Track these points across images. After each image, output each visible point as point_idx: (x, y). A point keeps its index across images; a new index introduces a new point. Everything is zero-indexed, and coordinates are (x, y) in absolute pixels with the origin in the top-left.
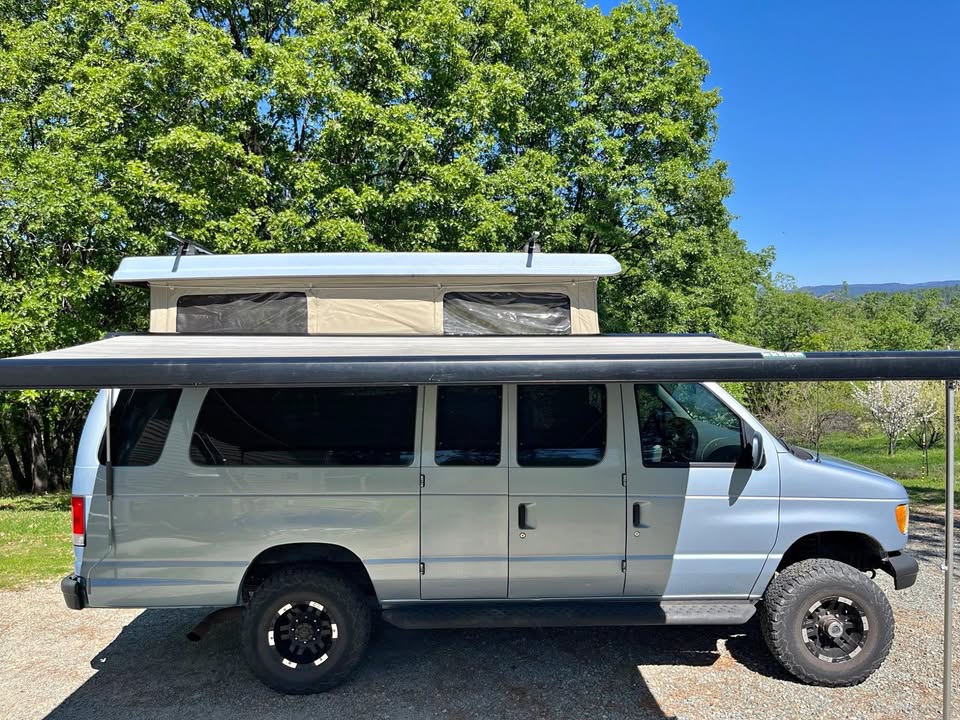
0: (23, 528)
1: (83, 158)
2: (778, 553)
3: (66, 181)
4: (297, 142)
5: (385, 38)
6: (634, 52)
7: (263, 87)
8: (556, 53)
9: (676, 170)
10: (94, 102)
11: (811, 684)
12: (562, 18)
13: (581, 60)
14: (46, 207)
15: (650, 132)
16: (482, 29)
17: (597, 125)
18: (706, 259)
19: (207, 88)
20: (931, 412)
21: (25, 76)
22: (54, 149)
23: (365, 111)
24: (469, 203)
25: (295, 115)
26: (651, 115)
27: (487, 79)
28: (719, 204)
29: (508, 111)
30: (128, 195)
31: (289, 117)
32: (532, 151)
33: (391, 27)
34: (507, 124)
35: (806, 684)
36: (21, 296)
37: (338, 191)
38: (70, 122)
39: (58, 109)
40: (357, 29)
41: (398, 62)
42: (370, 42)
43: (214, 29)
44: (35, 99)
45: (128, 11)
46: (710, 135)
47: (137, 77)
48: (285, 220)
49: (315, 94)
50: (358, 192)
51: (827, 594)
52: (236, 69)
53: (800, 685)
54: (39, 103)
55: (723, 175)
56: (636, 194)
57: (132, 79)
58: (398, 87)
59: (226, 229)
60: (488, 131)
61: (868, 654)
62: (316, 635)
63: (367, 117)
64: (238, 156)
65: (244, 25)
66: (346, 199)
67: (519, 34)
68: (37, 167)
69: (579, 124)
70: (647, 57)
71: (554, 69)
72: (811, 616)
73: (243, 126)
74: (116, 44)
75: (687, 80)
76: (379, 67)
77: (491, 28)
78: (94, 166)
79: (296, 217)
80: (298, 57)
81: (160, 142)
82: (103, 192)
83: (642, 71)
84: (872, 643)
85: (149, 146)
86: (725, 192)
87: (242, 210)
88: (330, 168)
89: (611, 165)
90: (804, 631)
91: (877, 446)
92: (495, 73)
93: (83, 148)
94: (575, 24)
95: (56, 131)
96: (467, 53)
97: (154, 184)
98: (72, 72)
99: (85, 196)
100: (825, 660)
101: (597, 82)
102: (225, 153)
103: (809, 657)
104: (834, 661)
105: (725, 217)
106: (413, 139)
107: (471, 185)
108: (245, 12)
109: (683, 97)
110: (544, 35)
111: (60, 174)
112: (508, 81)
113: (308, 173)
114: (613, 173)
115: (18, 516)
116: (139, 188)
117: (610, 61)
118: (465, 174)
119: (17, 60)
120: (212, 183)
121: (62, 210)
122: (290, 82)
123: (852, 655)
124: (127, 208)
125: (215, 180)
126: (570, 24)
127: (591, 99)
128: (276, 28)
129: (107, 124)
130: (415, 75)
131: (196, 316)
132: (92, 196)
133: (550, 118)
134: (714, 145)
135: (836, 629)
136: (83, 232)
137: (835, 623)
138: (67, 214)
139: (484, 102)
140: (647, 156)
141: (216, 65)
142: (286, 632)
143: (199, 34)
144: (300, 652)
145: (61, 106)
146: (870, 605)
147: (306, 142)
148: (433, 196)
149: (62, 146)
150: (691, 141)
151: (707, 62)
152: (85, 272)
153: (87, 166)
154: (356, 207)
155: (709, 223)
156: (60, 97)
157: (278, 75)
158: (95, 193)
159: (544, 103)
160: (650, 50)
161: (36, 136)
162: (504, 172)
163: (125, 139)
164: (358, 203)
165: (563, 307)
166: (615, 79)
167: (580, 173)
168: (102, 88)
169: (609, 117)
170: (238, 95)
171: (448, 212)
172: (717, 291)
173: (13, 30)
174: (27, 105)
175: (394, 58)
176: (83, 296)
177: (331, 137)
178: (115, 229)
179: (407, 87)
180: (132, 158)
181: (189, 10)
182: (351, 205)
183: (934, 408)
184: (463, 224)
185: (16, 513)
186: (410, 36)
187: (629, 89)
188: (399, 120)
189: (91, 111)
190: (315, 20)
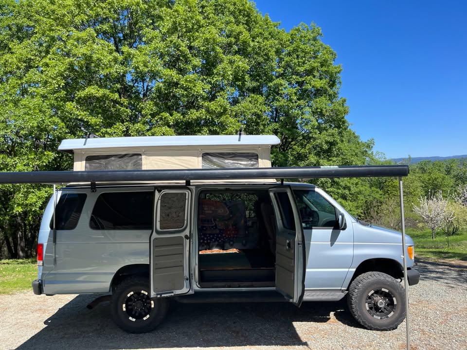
0: (14, 270)
1: (46, 101)
2: (353, 268)
3: (38, 111)
4: (144, 93)
5: (184, 45)
6: (300, 48)
7: (128, 68)
8: (264, 50)
9: (321, 102)
10: (52, 76)
11: (371, 330)
12: (266, 34)
13: (276, 53)
14: (29, 123)
15: (309, 85)
16: (229, 40)
17: (283, 82)
18: (338, 144)
19: (103, 69)
20: (452, 217)
21: (20, 65)
22: (33, 97)
23: (174, 78)
24: (222, 119)
25: (143, 80)
26: (309, 77)
27: (231, 62)
28: (343, 118)
29: (241, 76)
30: (66, 118)
31: (140, 81)
32: (253, 95)
33: (187, 40)
34: (240, 83)
35: (369, 330)
36: (16, 164)
37: (162, 114)
38: (40, 85)
39: (35, 80)
40: (171, 41)
41: (190, 55)
42: (177, 47)
43: (107, 43)
44: (24, 75)
45: (68, 35)
46: (338, 86)
47: (71, 65)
48: (137, 128)
49: (151, 70)
50: (171, 115)
51: (377, 287)
52: (116, 60)
53: (366, 330)
54: (26, 77)
55: (345, 105)
56: (303, 114)
57: (69, 65)
58: (190, 67)
59: (110, 132)
60: (232, 86)
61: (397, 315)
62: (144, 306)
63: (175, 80)
64: (116, 99)
65: (120, 41)
66: (165, 118)
67: (246, 42)
68: (25, 105)
69: (275, 82)
70: (306, 50)
71: (263, 57)
72: (370, 298)
73: (119, 86)
74: (63, 50)
75: (326, 61)
76: (181, 58)
77: (233, 40)
78: (51, 104)
79: (142, 126)
80: (144, 54)
81: (81, 94)
82: (55, 116)
83: (305, 57)
84: (398, 310)
85: (76, 95)
86: (346, 112)
87: (118, 124)
88: (158, 104)
89: (291, 100)
90: (367, 304)
91: (427, 235)
92: (234, 60)
93: (46, 97)
94: (272, 37)
95: (34, 89)
96: (221, 51)
97: (78, 112)
98: (41, 63)
99: (46, 118)
100: (377, 318)
101: (283, 63)
102: (110, 98)
103: (369, 316)
104: (381, 319)
105: (346, 124)
106: (196, 90)
107: (223, 111)
108: (121, 35)
109: (324, 69)
110: (258, 42)
111: (35, 108)
112: (240, 63)
113: (148, 106)
114: (292, 104)
115: (11, 266)
116: (71, 115)
117: (289, 53)
118: (220, 106)
119: (16, 58)
120: (105, 112)
121: (36, 125)
122: (140, 65)
123: (389, 316)
124: (65, 123)
125: (106, 110)
126: (270, 37)
127: (281, 70)
128: (135, 42)
129: (57, 86)
130: (197, 61)
131: (94, 165)
132: (50, 118)
133: (262, 79)
134: (340, 91)
135: (381, 303)
136: (45, 135)
137: (381, 301)
138: (38, 127)
139: (229, 73)
140: (308, 96)
141: (107, 58)
142: (131, 305)
143: (99, 45)
144: (137, 314)
145: (36, 78)
146: (396, 292)
147: (148, 93)
148: (206, 116)
149: (36, 96)
150: (329, 89)
151: (335, 52)
152: (45, 153)
153: (47, 105)
154: (170, 121)
155: (339, 127)
156: (36, 74)
157: (135, 62)
158: (51, 117)
159: (259, 73)
160: (308, 47)
161: (24, 92)
162: (240, 105)
163: (65, 93)
164: (171, 120)
165: (255, 159)
166: (291, 61)
167: (276, 104)
168: (55, 70)
169: (289, 78)
170: (116, 72)
171: (213, 123)
172: (343, 159)
173: (14, 45)
174: (21, 78)
175: (188, 54)
176: (44, 164)
177: (159, 90)
178: (60, 133)
179: (194, 67)
180: (68, 101)
181: (96, 35)
182: (168, 120)
183: (454, 215)
184: (220, 128)
185: (10, 265)
186: (195, 44)
187: (299, 65)
188: (190, 82)
189: (50, 80)
190: (153, 38)
